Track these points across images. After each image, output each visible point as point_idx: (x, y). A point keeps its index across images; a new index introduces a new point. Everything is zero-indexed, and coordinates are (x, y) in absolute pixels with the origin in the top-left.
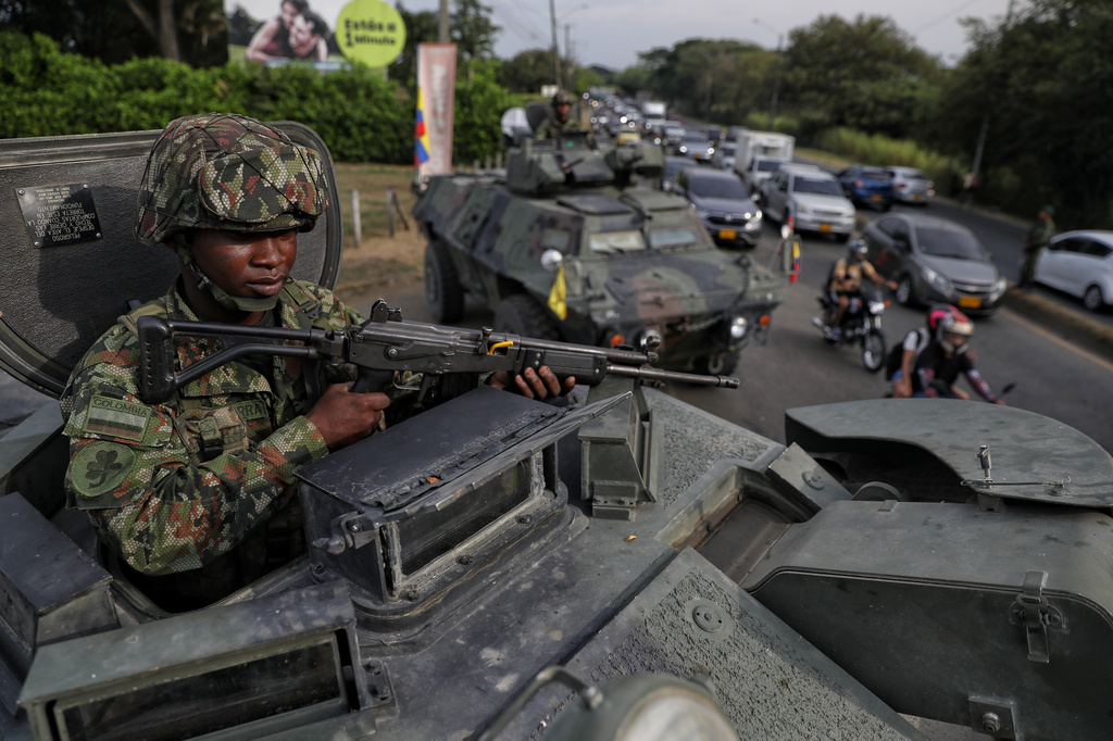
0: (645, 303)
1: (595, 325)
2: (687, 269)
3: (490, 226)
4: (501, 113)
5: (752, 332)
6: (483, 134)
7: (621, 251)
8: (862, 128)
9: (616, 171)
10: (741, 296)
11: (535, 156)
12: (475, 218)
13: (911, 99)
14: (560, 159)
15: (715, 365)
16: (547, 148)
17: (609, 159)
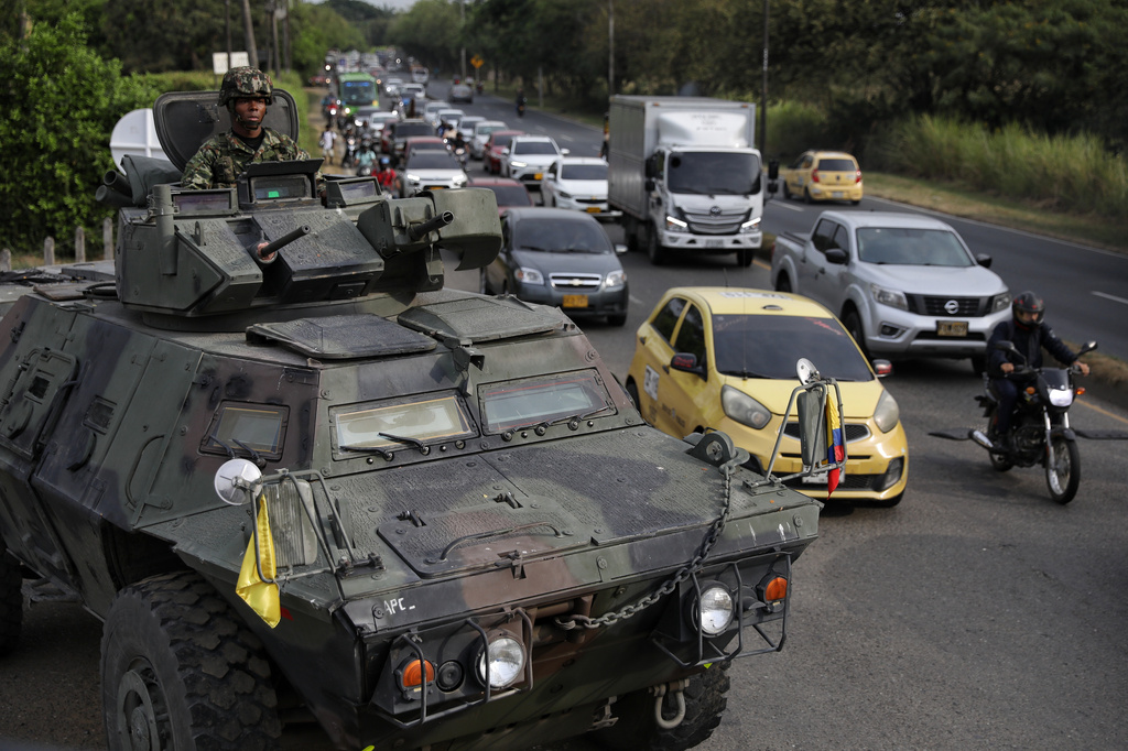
0: (477, 571)
1: (357, 631)
2: (575, 477)
3: (79, 402)
4: (109, 121)
5: (749, 618)
6: (62, 172)
7: (411, 444)
8: (971, 113)
9: (388, 254)
10: (712, 534)
11: (186, 228)
12: (39, 387)
13: (1079, 39)
14: (248, 230)
15: (670, 710)
16: (218, 206)
17: (372, 224)
